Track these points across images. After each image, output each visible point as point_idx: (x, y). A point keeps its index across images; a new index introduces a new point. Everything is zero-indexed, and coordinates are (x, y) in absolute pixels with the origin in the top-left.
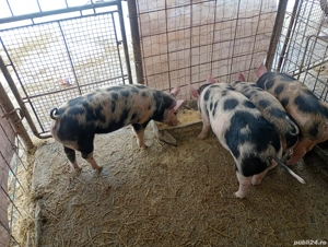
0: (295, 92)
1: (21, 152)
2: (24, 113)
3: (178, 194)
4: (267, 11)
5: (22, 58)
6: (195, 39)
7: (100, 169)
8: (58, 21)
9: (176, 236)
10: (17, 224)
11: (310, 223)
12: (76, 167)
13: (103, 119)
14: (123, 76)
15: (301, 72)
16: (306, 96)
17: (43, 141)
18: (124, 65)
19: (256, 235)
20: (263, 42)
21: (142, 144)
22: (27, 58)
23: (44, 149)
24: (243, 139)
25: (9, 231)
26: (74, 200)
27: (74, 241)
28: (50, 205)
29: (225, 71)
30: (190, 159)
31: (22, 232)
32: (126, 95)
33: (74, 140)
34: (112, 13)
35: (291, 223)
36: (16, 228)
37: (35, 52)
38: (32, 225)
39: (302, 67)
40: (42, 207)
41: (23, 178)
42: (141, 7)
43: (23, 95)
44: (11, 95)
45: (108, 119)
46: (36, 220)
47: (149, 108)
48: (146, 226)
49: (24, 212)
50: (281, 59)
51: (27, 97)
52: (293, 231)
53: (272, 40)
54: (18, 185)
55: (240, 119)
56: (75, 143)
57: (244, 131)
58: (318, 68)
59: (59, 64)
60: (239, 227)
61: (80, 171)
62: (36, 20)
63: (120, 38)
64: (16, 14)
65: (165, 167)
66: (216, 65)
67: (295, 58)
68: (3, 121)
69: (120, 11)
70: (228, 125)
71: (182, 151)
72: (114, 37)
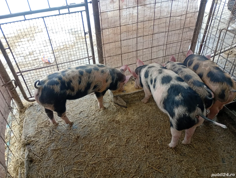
0: (207, 69)
1: (15, 111)
2: (18, 83)
3: (127, 142)
4: (191, 11)
5: (17, 44)
6: (140, 31)
7: (71, 124)
8: (43, 18)
9: (125, 172)
10: (11, 163)
11: (221, 164)
12: (54, 122)
13: (73, 89)
14: (88, 57)
15: (215, 55)
16: (215, 71)
17: (31, 103)
18: (90, 49)
19: (183, 171)
20: (188, 33)
21: (101, 106)
22: (20, 43)
23: (32, 109)
24: (177, 104)
25: (6, 168)
26: (52, 146)
27: (52, 175)
28: (35, 149)
29: (161, 54)
30: (136, 117)
31: (15, 169)
32: (89, 72)
33: (51, 104)
34: (81, 12)
35: (208, 163)
36: (11, 166)
37: (26, 39)
38: (22, 164)
39: (216, 51)
40: (30, 151)
41: (16, 130)
42: (102, 8)
43: (17, 70)
44: (8, 70)
45: (76, 89)
46: (25, 161)
47: (107, 81)
48: (104, 165)
49: (16, 155)
50: (201, 46)
51: (20, 72)
52: (210, 169)
53: (195, 32)
54: (12, 135)
55: (174, 90)
56: (52, 106)
57: (178, 98)
58: (227, 52)
59: (43, 48)
60: (171, 166)
61: (57, 125)
62: (27, 17)
63: (87, 30)
64: (13, 12)
65: (118, 122)
66: (154, 49)
67: (211, 45)
68: (3, 89)
69: (87, 10)
70: (165, 95)
71: (131, 111)
72: (82, 29)
